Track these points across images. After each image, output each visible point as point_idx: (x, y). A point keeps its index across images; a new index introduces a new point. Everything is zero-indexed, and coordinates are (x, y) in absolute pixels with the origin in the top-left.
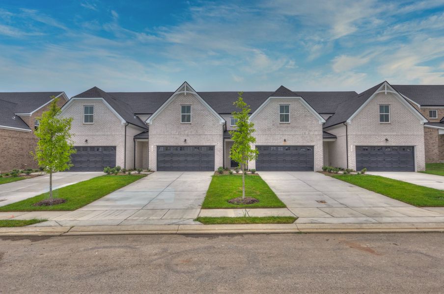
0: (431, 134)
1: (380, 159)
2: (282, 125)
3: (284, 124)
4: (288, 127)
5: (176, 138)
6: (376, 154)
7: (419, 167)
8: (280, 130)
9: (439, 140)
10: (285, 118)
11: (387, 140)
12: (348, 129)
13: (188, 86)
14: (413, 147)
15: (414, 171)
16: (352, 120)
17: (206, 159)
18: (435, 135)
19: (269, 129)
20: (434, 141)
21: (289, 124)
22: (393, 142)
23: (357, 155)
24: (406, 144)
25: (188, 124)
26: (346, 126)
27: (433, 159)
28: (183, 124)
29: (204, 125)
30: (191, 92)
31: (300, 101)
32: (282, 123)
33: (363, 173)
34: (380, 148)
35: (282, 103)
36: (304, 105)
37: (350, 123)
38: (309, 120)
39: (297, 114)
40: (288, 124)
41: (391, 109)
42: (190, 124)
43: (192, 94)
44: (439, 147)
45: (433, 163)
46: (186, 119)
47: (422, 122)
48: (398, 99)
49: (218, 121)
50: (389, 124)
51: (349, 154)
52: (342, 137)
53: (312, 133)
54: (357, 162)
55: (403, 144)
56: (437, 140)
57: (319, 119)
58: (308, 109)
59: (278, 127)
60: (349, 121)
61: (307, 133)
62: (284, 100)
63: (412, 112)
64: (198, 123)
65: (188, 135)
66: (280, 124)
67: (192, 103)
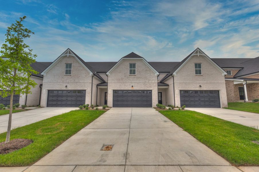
0: (228, 84)
1: (197, 99)
2: (131, 77)
3: (132, 75)
4: (134, 78)
5: (60, 85)
6: (194, 95)
7: (223, 104)
8: (129, 80)
9: (234, 87)
10: (132, 72)
11: (200, 86)
12: (174, 79)
13: (70, 51)
14: (218, 91)
15: (220, 107)
16: (177, 73)
17: (80, 99)
18: (231, 84)
19: (122, 79)
20: (231, 89)
21: (136, 75)
22: (204, 88)
23: (181, 96)
24: (214, 89)
25: (69, 75)
26: (173, 77)
27: (231, 100)
28: (66, 75)
29: (79, 76)
30: (72, 55)
31: (142, 61)
32: (131, 75)
33: (183, 109)
34: (196, 92)
35: (131, 62)
36: (145, 63)
37: (176, 75)
38: (148, 73)
39: (141, 69)
40: (134, 75)
41: (203, 66)
42: (71, 75)
43: (73, 57)
44: (235, 92)
45: (231, 102)
46: (68, 72)
47: (223, 75)
48: (206, 59)
49: (89, 74)
50: (201, 75)
51: (175, 95)
52: (171, 85)
53: (150, 82)
54: (181, 101)
55: (212, 89)
56: (233, 88)
57: (155, 73)
58: (148, 66)
59: (128, 77)
60: (174, 74)
61: (147, 82)
62: (133, 60)
63: (216, 68)
64: (75, 75)
65: (68, 83)
66: (129, 75)
67: (72, 62)
